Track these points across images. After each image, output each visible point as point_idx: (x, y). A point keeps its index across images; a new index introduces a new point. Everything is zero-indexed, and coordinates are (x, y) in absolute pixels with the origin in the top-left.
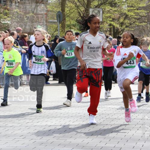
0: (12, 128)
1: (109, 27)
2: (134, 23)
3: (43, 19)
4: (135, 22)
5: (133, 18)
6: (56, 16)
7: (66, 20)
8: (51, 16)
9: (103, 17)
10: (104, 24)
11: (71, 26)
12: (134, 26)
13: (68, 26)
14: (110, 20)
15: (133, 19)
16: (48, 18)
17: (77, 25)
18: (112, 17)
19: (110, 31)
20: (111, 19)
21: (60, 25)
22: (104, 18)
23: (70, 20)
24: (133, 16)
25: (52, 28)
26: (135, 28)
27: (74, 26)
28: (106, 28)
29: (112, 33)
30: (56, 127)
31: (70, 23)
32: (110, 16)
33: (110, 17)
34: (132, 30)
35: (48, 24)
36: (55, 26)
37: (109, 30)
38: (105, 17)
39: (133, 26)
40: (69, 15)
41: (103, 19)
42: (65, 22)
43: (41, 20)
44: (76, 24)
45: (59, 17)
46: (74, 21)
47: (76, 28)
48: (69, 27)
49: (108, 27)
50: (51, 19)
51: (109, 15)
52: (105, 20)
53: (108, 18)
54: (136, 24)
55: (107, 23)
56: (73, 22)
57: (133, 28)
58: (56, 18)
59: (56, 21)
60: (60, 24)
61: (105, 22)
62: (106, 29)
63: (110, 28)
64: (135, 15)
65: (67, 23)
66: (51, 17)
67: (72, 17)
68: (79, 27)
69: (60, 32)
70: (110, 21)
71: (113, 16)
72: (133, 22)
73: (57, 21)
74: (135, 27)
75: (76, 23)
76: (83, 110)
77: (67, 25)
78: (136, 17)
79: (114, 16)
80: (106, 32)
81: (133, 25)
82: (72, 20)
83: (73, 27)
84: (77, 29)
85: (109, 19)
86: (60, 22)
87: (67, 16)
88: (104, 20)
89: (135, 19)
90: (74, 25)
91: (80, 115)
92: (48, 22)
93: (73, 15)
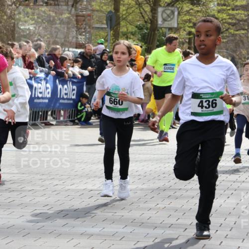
0: (31, 193)
1: (188, 37)
2: (227, 30)
3: (85, 23)
4: (229, 28)
5: (225, 23)
6: (105, 19)
7: (121, 25)
8: (97, 19)
9: (179, 20)
10: (180, 32)
11: (129, 35)
12: (227, 35)
13: (124, 35)
14: (189, 25)
15: (226, 25)
16: (93, 21)
17: (137, 33)
18: (192, 21)
19: (189, 43)
20: (191, 25)
21: (112, 32)
22: (181, 22)
23: (126, 26)
24: (225, 19)
25: (98, 36)
26: (228, 39)
27: (133, 35)
28: (183, 38)
29: (193, 45)
30: (100, 192)
31: (127, 30)
32: (190, 19)
33: (190, 21)
34: (223, 42)
35: (92, 31)
36: (103, 34)
37: (187, 41)
38: (182, 20)
39: (225, 35)
40: (125, 18)
41: (178, 24)
42: (120, 27)
43: (82, 24)
44: (136, 31)
45: (111, 20)
46: (133, 26)
47: (135, 38)
48: (126, 36)
49: (186, 36)
50: (97, 23)
51: (188, 19)
52: (182, 26)
53: (186, 22)
54: (231, 33)
55: (185, 30)
56: (132, 28)
57: (225, 39)
58: (105, 22)
59: (106, 26)
60: (111, 30)
61: (182, 29)
62: (183, 40)
63: (190, 39)
64: (229, 18)
65: (122, 30)
66: (98, 21)
67: (130, 20)
68: (140, 36)
69: (110, 43)
70: (189, 27)
71: (194, 20)
72: (225, 30)
73: (108, 26)
74: (229, 37)
75: (136, 29)
76: (144, 166)
77: (122, 32)
78: (230, 21)
79: (196, 20)
80: (183, 44)
81: (226, 33)
82: (130, 24)
83: (132, 37)
84: (138, 40)
85: (187, 24)
86: (111, 28)
87: (123, 19)
88: (180, 25)
89: (229, 24)
90: (133, 33)
91: (137, 174)
92: (93, 27)
93: (132, 18)
